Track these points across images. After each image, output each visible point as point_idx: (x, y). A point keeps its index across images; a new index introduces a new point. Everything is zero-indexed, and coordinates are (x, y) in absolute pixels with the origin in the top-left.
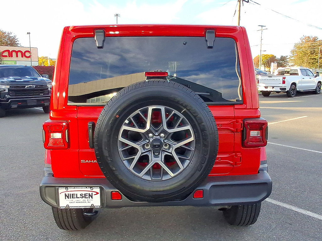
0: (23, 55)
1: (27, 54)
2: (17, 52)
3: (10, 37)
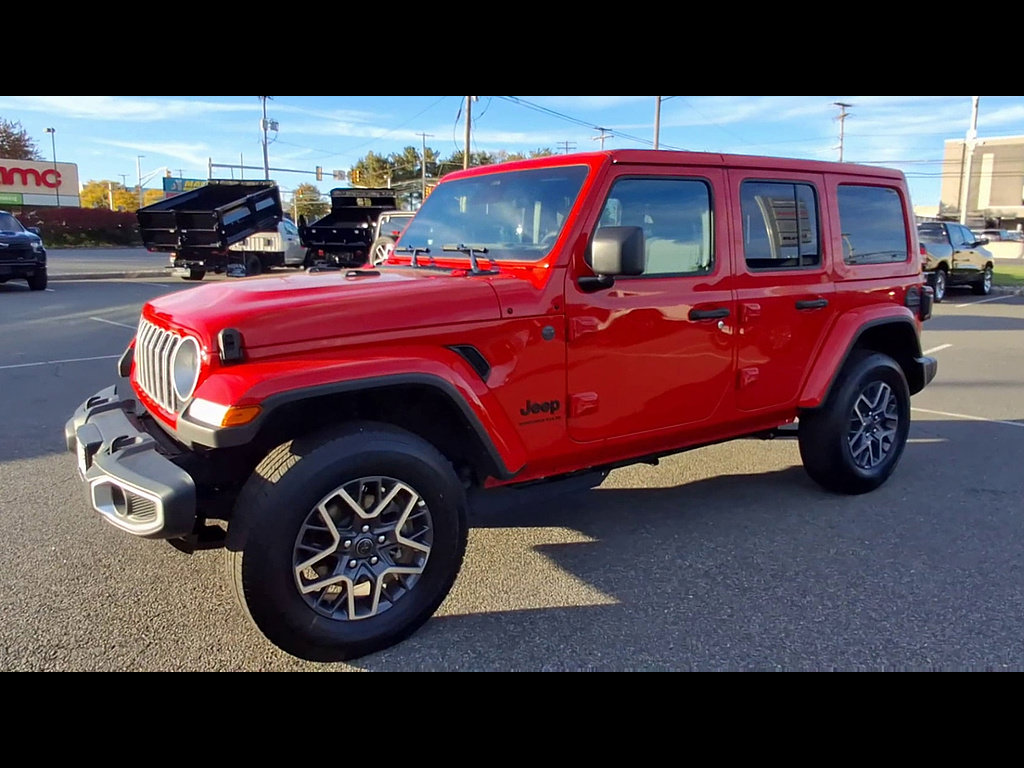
0: (41, 179)
1: (51, 179)
2: (24, 173)
3: (9, 135)
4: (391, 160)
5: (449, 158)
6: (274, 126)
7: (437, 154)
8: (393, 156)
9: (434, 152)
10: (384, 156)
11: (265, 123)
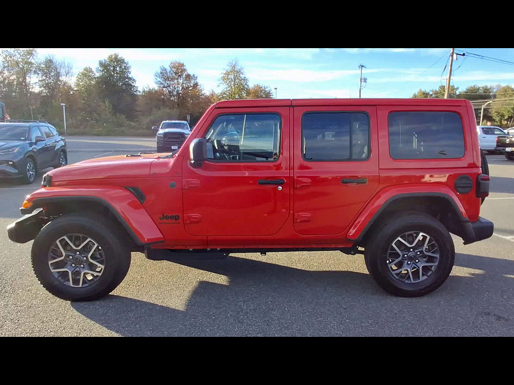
4: (431, 93)
5: (465, 90)
6: (365, 80)
7: (457, 88)
8: (433, 91)
9: (456, 87)
10: (428, 91)
11: (361, 79)
